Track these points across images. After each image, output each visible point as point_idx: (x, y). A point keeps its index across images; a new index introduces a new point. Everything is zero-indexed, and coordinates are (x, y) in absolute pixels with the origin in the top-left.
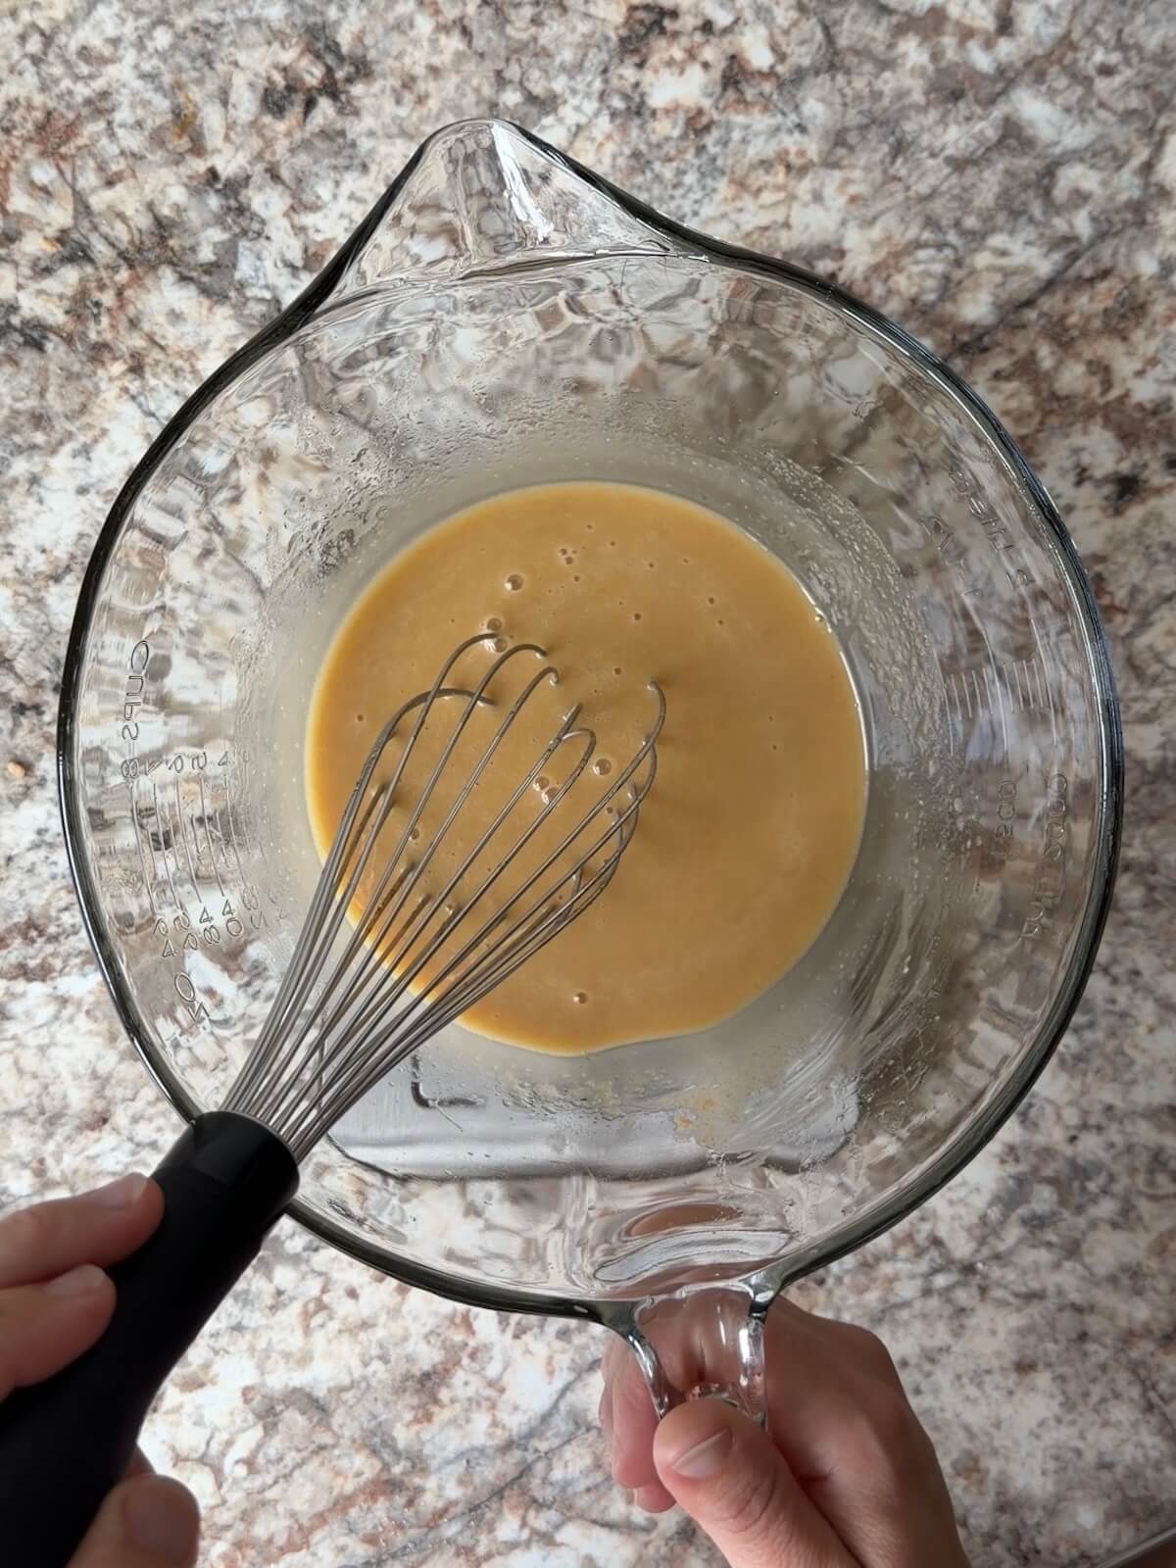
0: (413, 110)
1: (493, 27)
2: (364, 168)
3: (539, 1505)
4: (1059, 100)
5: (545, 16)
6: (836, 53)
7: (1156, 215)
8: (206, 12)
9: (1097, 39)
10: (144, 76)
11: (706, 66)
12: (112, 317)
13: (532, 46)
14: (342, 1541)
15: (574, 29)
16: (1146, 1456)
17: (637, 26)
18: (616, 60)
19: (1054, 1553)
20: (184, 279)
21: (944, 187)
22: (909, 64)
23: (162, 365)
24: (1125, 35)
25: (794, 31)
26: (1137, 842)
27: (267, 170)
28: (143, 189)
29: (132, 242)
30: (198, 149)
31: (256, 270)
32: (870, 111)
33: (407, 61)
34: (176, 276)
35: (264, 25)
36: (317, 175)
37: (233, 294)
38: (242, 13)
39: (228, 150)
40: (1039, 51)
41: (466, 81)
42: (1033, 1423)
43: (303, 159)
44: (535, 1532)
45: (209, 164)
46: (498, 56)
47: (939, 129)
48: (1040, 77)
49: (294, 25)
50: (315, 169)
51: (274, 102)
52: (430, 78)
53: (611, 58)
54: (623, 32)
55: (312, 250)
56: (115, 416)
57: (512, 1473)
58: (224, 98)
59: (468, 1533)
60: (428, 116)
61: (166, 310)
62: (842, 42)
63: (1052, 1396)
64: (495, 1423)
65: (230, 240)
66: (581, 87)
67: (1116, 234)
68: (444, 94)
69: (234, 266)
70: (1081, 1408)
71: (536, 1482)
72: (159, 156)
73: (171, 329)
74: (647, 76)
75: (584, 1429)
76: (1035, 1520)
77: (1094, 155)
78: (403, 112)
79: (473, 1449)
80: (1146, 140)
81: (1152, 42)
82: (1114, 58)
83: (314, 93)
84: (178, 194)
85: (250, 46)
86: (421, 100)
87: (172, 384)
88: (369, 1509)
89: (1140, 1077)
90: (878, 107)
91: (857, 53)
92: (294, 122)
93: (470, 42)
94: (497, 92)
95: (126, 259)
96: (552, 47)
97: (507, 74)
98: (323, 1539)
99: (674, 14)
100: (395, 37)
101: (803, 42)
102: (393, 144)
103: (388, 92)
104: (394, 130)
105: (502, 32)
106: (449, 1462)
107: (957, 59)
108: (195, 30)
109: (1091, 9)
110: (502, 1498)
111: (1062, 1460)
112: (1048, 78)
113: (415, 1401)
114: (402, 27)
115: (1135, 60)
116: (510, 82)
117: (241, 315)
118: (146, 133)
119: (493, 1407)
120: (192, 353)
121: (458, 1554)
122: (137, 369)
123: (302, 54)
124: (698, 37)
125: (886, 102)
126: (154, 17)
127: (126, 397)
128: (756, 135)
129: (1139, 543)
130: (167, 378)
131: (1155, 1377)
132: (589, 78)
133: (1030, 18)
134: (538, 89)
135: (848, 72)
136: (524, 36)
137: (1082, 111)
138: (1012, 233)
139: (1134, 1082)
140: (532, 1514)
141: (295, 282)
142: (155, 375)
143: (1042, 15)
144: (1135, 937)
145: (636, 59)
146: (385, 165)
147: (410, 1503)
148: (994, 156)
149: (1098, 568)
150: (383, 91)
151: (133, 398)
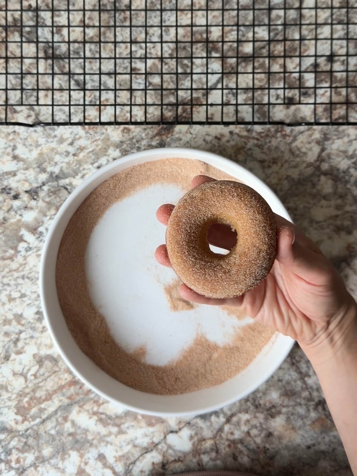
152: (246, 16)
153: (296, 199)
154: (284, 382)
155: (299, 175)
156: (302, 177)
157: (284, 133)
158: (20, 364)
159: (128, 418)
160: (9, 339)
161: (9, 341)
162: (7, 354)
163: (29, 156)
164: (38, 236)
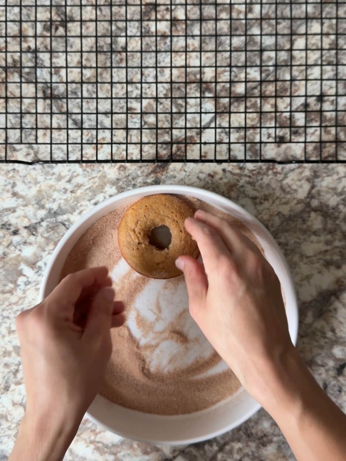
152: (238, 58)
153: (287, 234)
155: (290, 211)
156: (292, 214)
157: (275, 170)
158: (20, 394)
159: (124, 446)
160: (8, 370)
161: (9, 372)
162: (7, 384)
163: (28, 193)
164: (37, 270)
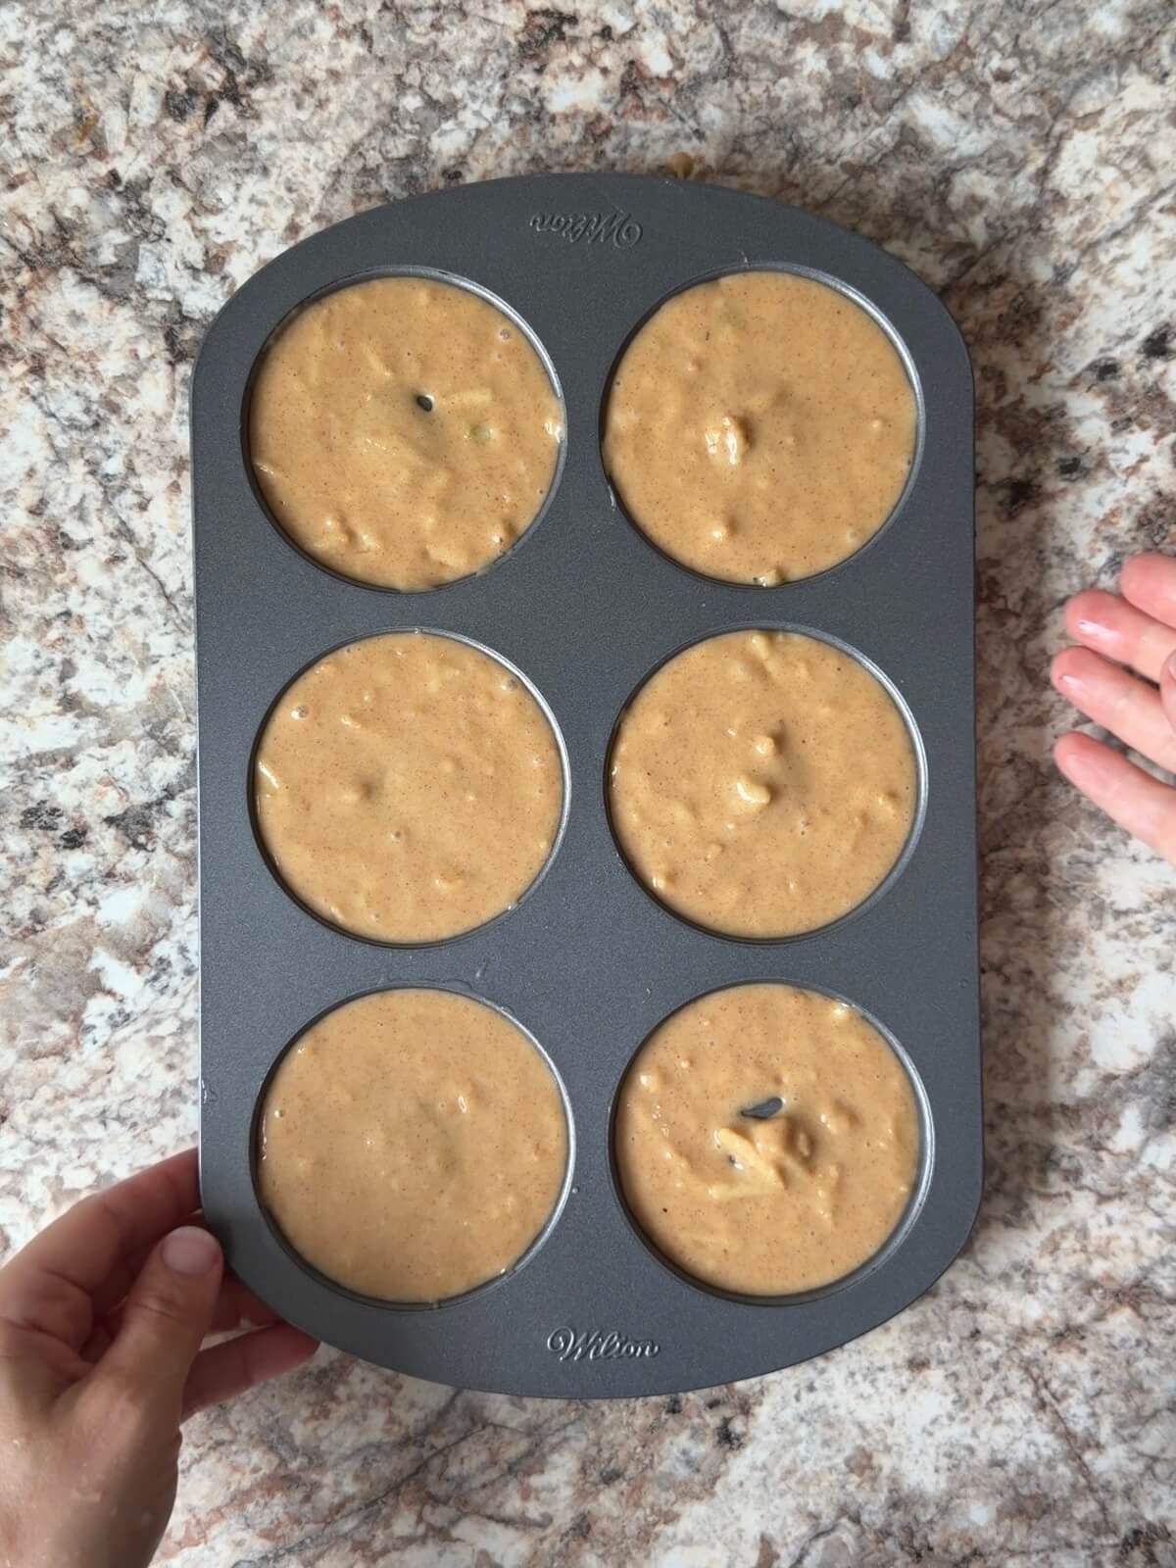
0: (313, 114)
1: (393, 32)
2: (265, 171)
3: (435, 1500)
4: (955, 106)
5: (444, 21)
6: (734, 59)
7: (1052, 220)
8: (108, 16)
9: (994, 45)
10: (45, 80)
11: (605, 71)
12: (13, 319)
13: (432, 50)
14: (240, 1535)
15: (473, 35)
16: (1039, 1455)
17: (536, 31)
18: (515, 66)
19: (946, 1551)
20: (85, 281)
21: (841, 194)
22: (806, 72)
23: (63, 367)
24: (1021, 41)
25: (692, 37)
26: (1029, 844)
27: (168, 173)
28: (44, 192)
29: (33, 244)
30: (100, 152)
31: (157, 272)
32: (768, 117)
33: (308, 65)
34: (77, 278)
35: (165, 29)
36: (217, 178)
37: (133, 296)
38: (144, 17)
39: (130, 153)
40: (937, 58)
41: (366, 85)
42: (926, 1420)
43: (203, 162)
44: (431, 1527)
45: (110, 167)
46: (399, 61)
47: (836, 136)
48: (937, 83)
49: (196, 29)
50: (216, 172)
51: (175, 105)
52: (331, 83)
53: (510, 62)
54: (522, 38)
55: (211, 254)
56: (16, 416)
57: (408, 1469)
58: (125, 101)
59: (364, 1528)
60: (329, 119)
61: (67, 311)
62: (740, 48)
63: (945, 1394)
64: (392, 1420)
65: (131, 242)
66: (480, 92)
67: (1011, 241)
68: (344, 98)
69: (135, 268)
70: (973, 1406)
71: (432, 1478)
72: (60, 159)
73: (72, 330)
74: (547, 82)
75: (480, 1426)
76: (929, 1517)
77: (990, 162)
78: (303, 116)
79: (370, 1445)
80: (1042, 147)
81: (1049, 48)
82: (1011, 64)
83: (215, 97)
84: (79, 197)
85: (153, 50)
86: (321, 104)
87: (71, 384)
88: (266, 1504)
89: (1033, 1076)
90: (775, 114)
91: (755, 59)
92: (195, 126)
93: (370, 46)
94: (397, 96)
95: (26, 260)
96: (452, 52)
97: (408, 79)
98: (221, 1533)
99: (573, 20)
100: (295, 41)
101: (701, 49)
102: (294, 148)
103: (289, 96)
104: (295, 133)
105: (402, 38)
106: (346, 1458)
107: (855, 64)
108: (98, 34)
109: (987, 16)
110: (398, 1494)
111: (954, 1459)
112: (945, 84)
113: (312, 1398)
114: (302, 31)
115: (1032, 67)
116: (411, 86)
117: (142, 317)
118: (48, 136)
119: (390, 1403)
120: (92, 354)
121: (354, 1550)
122: (38, 370)
123: (203, 58)
124: (597, 43)
125: (783, 108)
126: (56, 21)
127: (27, 397)
128: (654, 141)
129: (1033, 548)
130: (67, 378)
131: (1047, 1376)
132: (489, 83)
133: (927, 24)
134: (438, 95)
135: (746, 78)
136: (424, 41)
137: (978, 118)
138: (907, 240)
139: (1026, 1081)
140: (428, 1509)
141: (196, 284)
142: (55, 376)
143: (939, 21)
144: (1027, 937)
145: (536, 65)
146: (285, 168)
147: (307, 1498)
148: (891, 162)
149: (992, 572)
150: (283, 95)
151: (34, 398)
152: (861, 202)
154: (1012, 1468)
157: (999, 604)
163: (118, 698)
164: (153, 973)
